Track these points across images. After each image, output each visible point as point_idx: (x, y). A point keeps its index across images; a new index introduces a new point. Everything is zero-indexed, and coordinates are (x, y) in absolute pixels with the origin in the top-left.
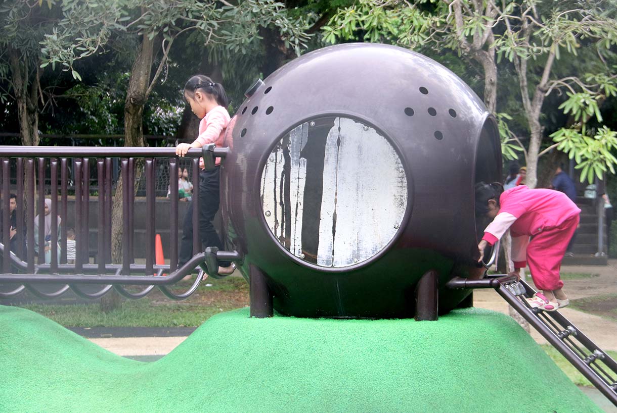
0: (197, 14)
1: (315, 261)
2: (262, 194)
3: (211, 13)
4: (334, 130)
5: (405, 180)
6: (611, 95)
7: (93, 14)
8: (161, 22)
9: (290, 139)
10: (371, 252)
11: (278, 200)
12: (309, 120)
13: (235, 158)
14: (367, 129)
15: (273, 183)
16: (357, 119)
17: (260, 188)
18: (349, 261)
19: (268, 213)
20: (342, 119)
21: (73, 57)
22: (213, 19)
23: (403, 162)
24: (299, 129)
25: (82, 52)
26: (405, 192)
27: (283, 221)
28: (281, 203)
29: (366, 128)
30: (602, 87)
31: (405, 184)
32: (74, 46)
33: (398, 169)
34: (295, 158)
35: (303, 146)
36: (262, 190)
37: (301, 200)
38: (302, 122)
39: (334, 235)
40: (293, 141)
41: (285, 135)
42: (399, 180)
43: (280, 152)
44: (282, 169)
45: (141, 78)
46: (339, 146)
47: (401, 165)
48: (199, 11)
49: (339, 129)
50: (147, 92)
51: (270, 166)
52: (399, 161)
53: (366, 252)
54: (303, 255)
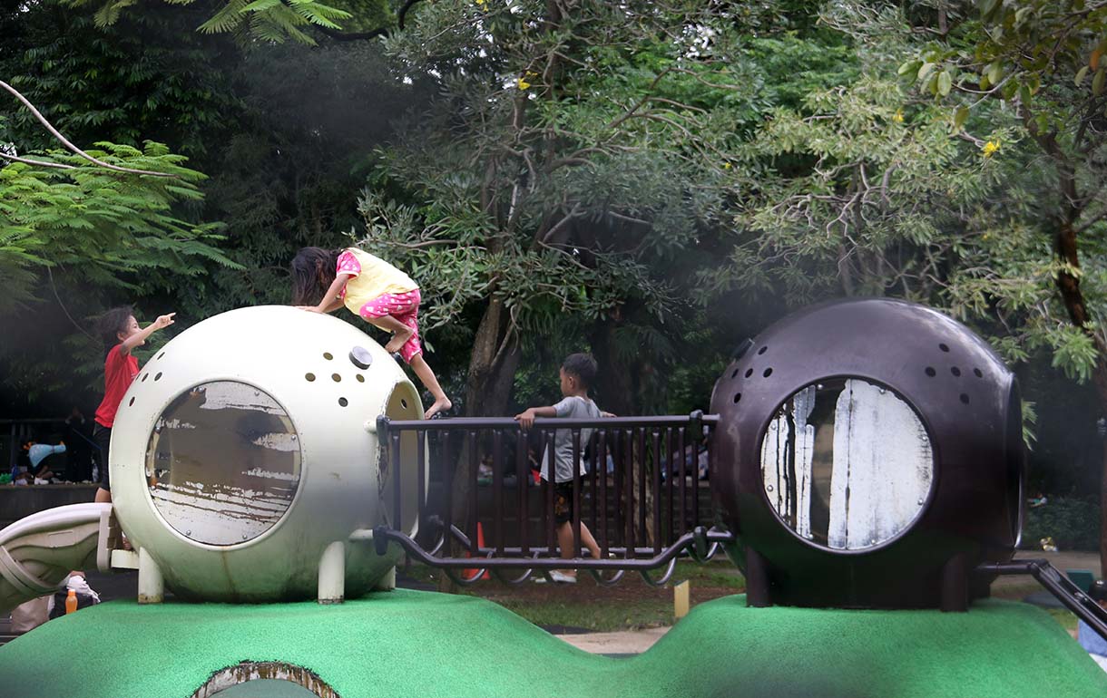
0: (556, 278)
1: (825, 543)
2: (762, 465)
3: (571, 277)
4: (845, 394)
5: (930, 449)
6: (1020, 360)
7: (448, 280)
8: (519, 288)
9: (795, 404)
10: (891, 532)
11: (782, 473)
12: (816, 383)
13: (725, 426)
14: (884, 393)
15: (776, 453)
16: (871, 382)
17: (760, 460)
18: (866, 542)
19: (770, 488)
20: (855, 381)
21: (426, 327)
22: (574, 284)
23: (927, 430)
24: (804, 393)
25: (436, 321)
26: (930, 463)
27: (787, 497)
28: (785, 477)
29: (882, 391)
30: (1010, 351)
31: (930, 455)
32: (426, 315)
33: (921, 437)
34: (801, 426)
35: (810, 411)
36: (762, 461)
37: (808, 473)
38: (808, 385)
39: (847, 513)
40: (798, 406)
41: (789, 400)
42: (923, 449)
43: (783, 419)
44: (786, 438)
45: (486, 349)
46: (851, 411)
47: (925, 433)
48: (558, 275)
49: (851, 392)
50: (492, 364)
51: (772, 434)
52: (923, 428)
53: (886, 532)
54: (811, 536)
